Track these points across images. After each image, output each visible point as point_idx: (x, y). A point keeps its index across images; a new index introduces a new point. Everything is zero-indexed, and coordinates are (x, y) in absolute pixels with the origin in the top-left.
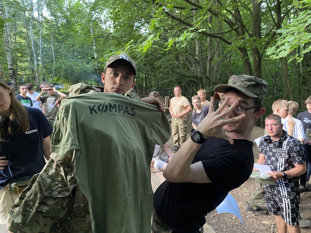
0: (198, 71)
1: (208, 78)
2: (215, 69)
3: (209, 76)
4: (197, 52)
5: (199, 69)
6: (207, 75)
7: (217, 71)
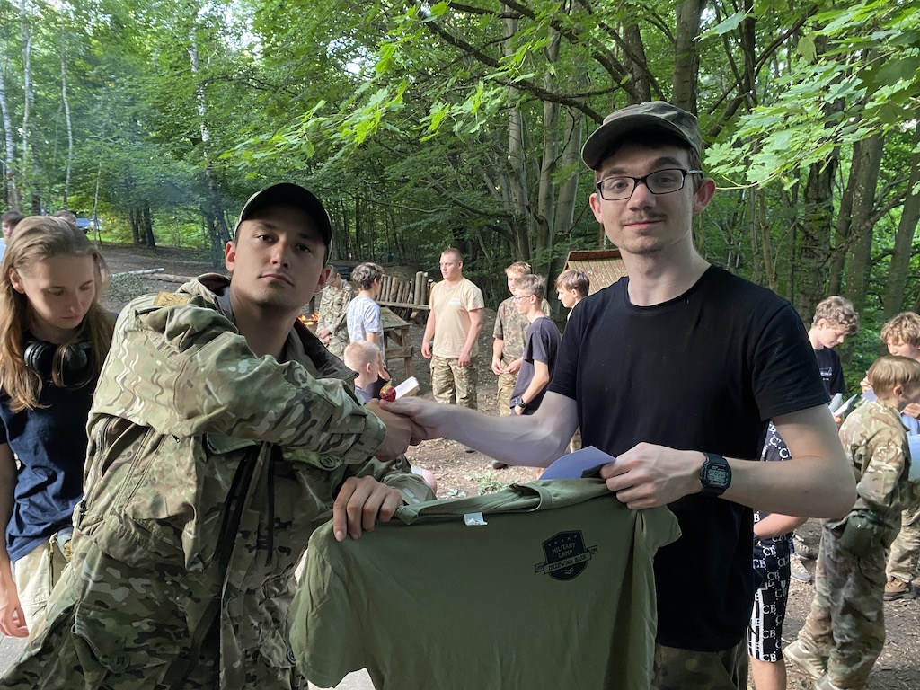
0: (514, 199)
1: (541, 222)
2: (563, 197)
3: (544, 215)
4: (513, 144)
5: (518, 194)
6: (540, 213)
7: (569, 202)
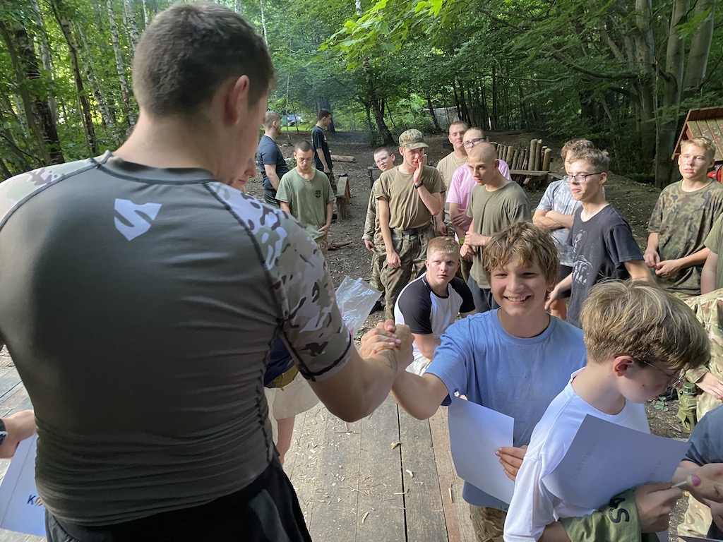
0: (639, 59)
1: (668, 80)
2: (693, 52)
3: (672, 72)
5: (643, 53)
6: (668, 70)
7: (701, 56)
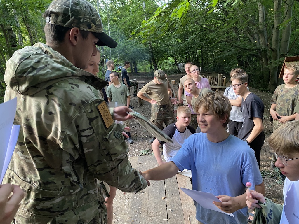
0: (261, 42)
1: (273, 51)
2: (283, 39)
4: (260, 20)
5: (263, 40)
6: (273, 47)
7: (286, 41)
